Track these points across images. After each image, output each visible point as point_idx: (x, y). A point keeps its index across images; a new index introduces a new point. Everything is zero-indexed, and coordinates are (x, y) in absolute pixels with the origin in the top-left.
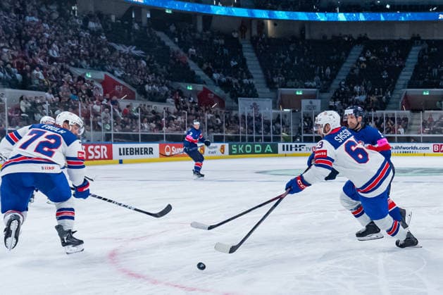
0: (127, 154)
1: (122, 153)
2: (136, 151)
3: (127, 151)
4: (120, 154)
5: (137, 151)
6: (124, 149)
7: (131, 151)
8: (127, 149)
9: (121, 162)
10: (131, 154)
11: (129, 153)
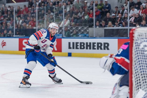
0: (77, 48)
1: (71, 46)
2: (87, 46)
3: (77, 46)
4: (70, 48)
5: (89, 46)
6: (73, 43)
7: (81, 46)
8: (77, 43)
9: (70, 55)
10: (81, 48)
11: (79, 47)
